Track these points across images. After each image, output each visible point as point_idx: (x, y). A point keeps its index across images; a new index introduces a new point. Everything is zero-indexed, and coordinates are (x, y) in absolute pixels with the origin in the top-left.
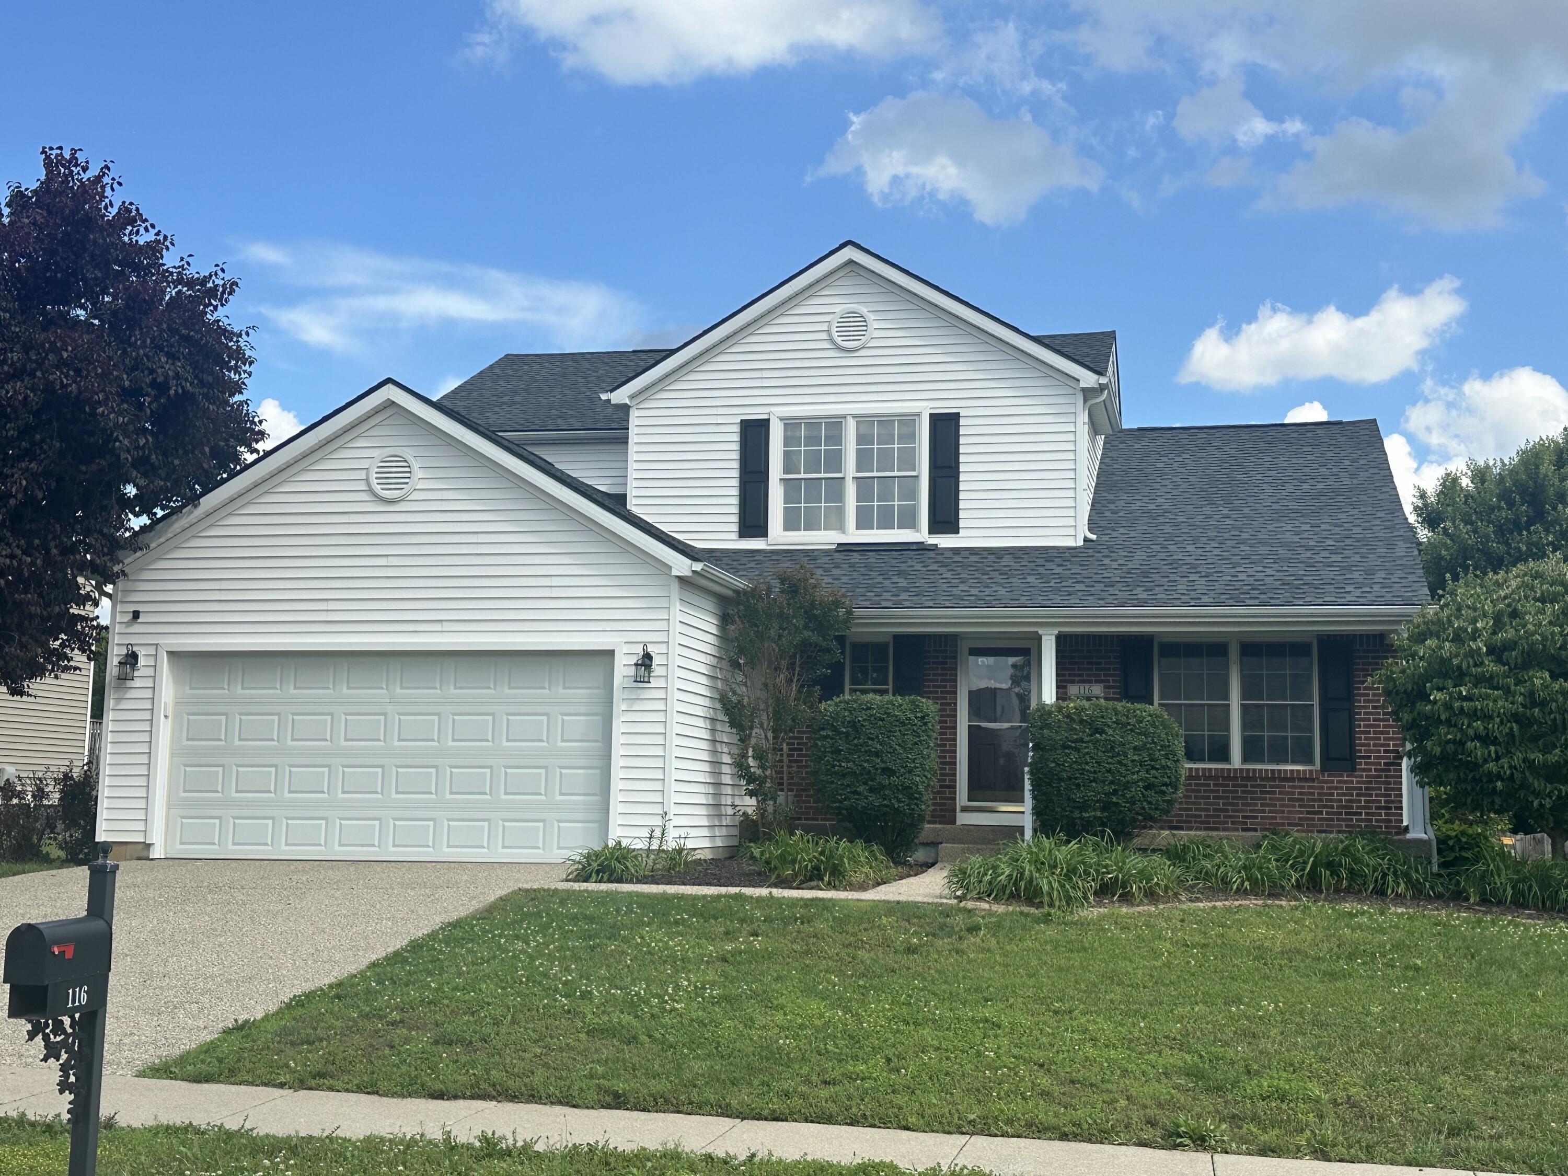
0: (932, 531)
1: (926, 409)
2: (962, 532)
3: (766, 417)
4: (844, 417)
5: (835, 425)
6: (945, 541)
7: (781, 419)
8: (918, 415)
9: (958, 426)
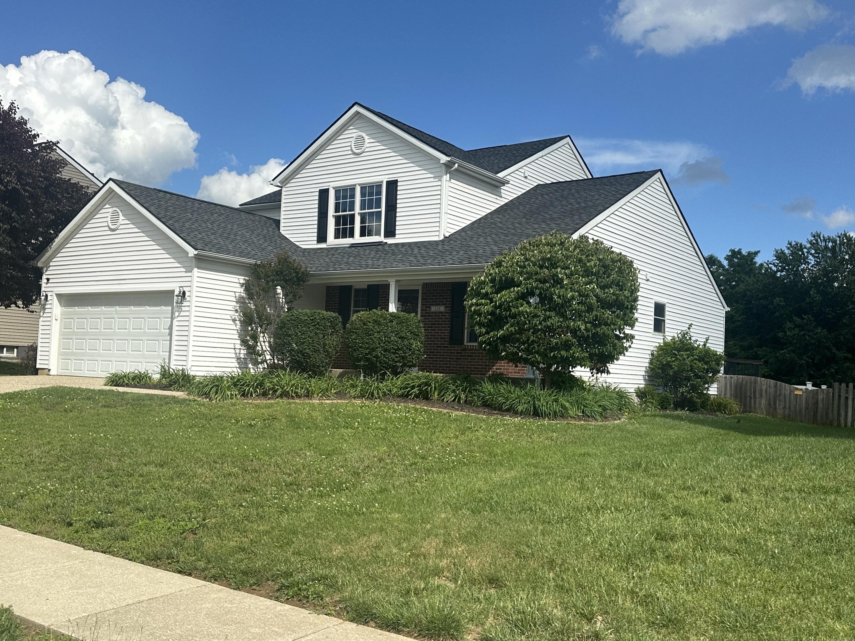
0: (386, 236)
1: (385, 179)
2: (397, 236)
3: (327, 187)
4: (355, 185)
5: (353, 189)
6: (390, 241)
7: (334, 188)
8: (382, 182)
9: (397, 186)
